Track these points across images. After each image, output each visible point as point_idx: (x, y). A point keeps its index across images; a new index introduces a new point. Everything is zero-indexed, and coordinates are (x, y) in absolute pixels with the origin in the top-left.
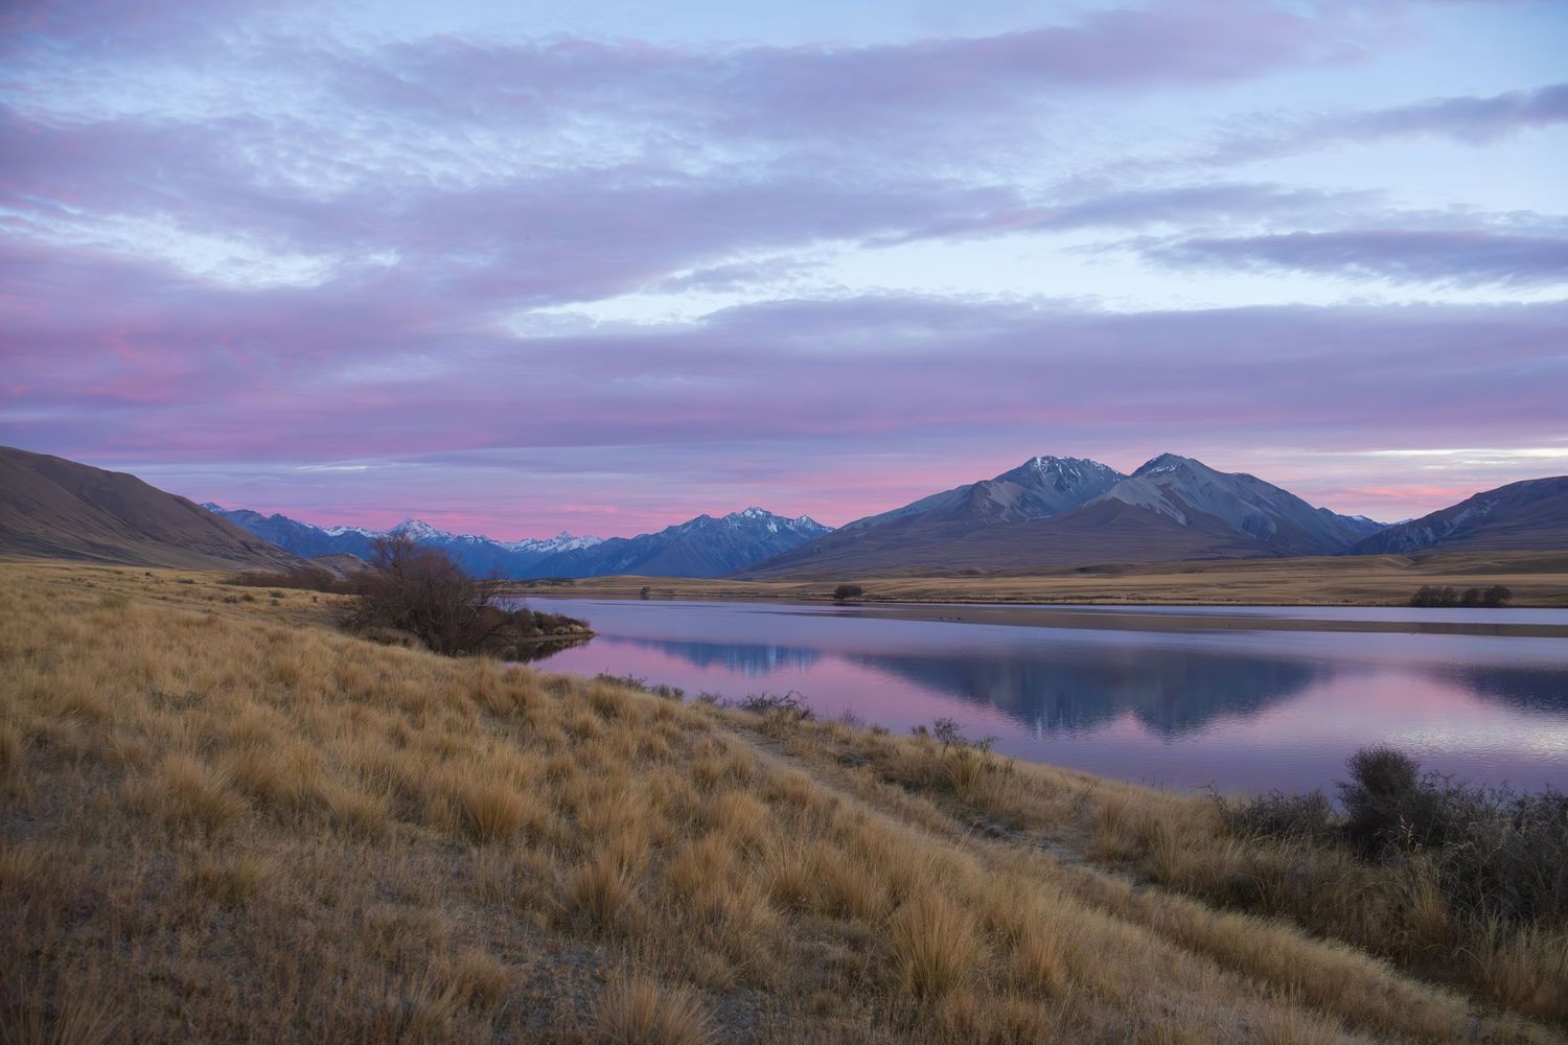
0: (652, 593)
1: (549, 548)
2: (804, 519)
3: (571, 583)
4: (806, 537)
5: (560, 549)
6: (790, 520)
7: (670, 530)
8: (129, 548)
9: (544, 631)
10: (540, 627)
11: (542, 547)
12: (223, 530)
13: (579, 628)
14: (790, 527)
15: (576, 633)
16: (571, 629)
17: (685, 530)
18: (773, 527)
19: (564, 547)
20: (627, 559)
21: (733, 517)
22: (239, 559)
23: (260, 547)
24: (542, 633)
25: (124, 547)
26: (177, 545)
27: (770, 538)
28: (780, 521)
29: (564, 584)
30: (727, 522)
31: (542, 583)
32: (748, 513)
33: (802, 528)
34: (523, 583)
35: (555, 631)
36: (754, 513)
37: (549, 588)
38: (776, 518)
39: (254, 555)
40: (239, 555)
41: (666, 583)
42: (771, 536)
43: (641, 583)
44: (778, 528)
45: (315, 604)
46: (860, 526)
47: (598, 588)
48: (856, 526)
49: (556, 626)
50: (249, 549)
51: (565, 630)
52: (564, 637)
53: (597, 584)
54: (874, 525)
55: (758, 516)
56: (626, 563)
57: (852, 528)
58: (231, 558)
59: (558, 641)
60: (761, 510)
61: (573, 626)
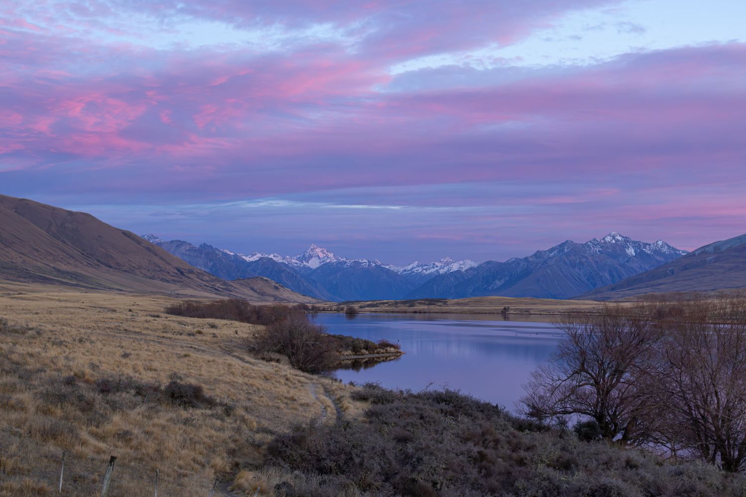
0: (512, 312)
1: (432, 270)
2: (660, 243)
3: (445, 303)
4: (662, 259)
5: (442, 271)
6: (647, 244)
7: (538, 254)
8: (89, 274)
9: (369, 351)
10: (367, 349)
11: (426, 270)
12: (161, 258)
13: (392, 349)
14: (647, 250)
15: (389, 353)
16: (386, 350)
17: (551, 255)
18: (631, 251)
19: (446, 269)
20: (500, 280)
21: (595, 243)
22: (174, 282)
23: (191, 272)
24: (367, 352)
25: (84, 273)
26: (125, 271)
27: (627, 261)
28: (637, 245)
29: (439, 304)
30: (589, 246)
31: (420, 303)
32: (608, 239)
33: (657, 252)
34: (404, 303)
35: (375, 351)
36: (614, 237)
37: (426, 307)
38: (634, 242)
39: (186, 279)
40: (175, 278)
41: (526, 304)
42: (629, 259)
43: (503, 304)
44: (635, 251)
45: (237, 335)
46: (711, 249)
47: (466, 308)
48: (707, 249)
49: (376, 348)
50: (182, 273)
51: (382, 351)
52: (381, 355)
53: (466, 304)
54: (723, 249)
55: (618, 240)
56: (499, 283)
57: (703, 251)
58: (168, 281)
59: (377, 358)
60: (620, 236)
61: (389, 349)
